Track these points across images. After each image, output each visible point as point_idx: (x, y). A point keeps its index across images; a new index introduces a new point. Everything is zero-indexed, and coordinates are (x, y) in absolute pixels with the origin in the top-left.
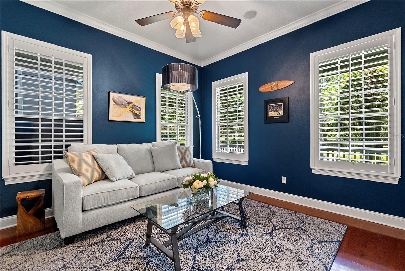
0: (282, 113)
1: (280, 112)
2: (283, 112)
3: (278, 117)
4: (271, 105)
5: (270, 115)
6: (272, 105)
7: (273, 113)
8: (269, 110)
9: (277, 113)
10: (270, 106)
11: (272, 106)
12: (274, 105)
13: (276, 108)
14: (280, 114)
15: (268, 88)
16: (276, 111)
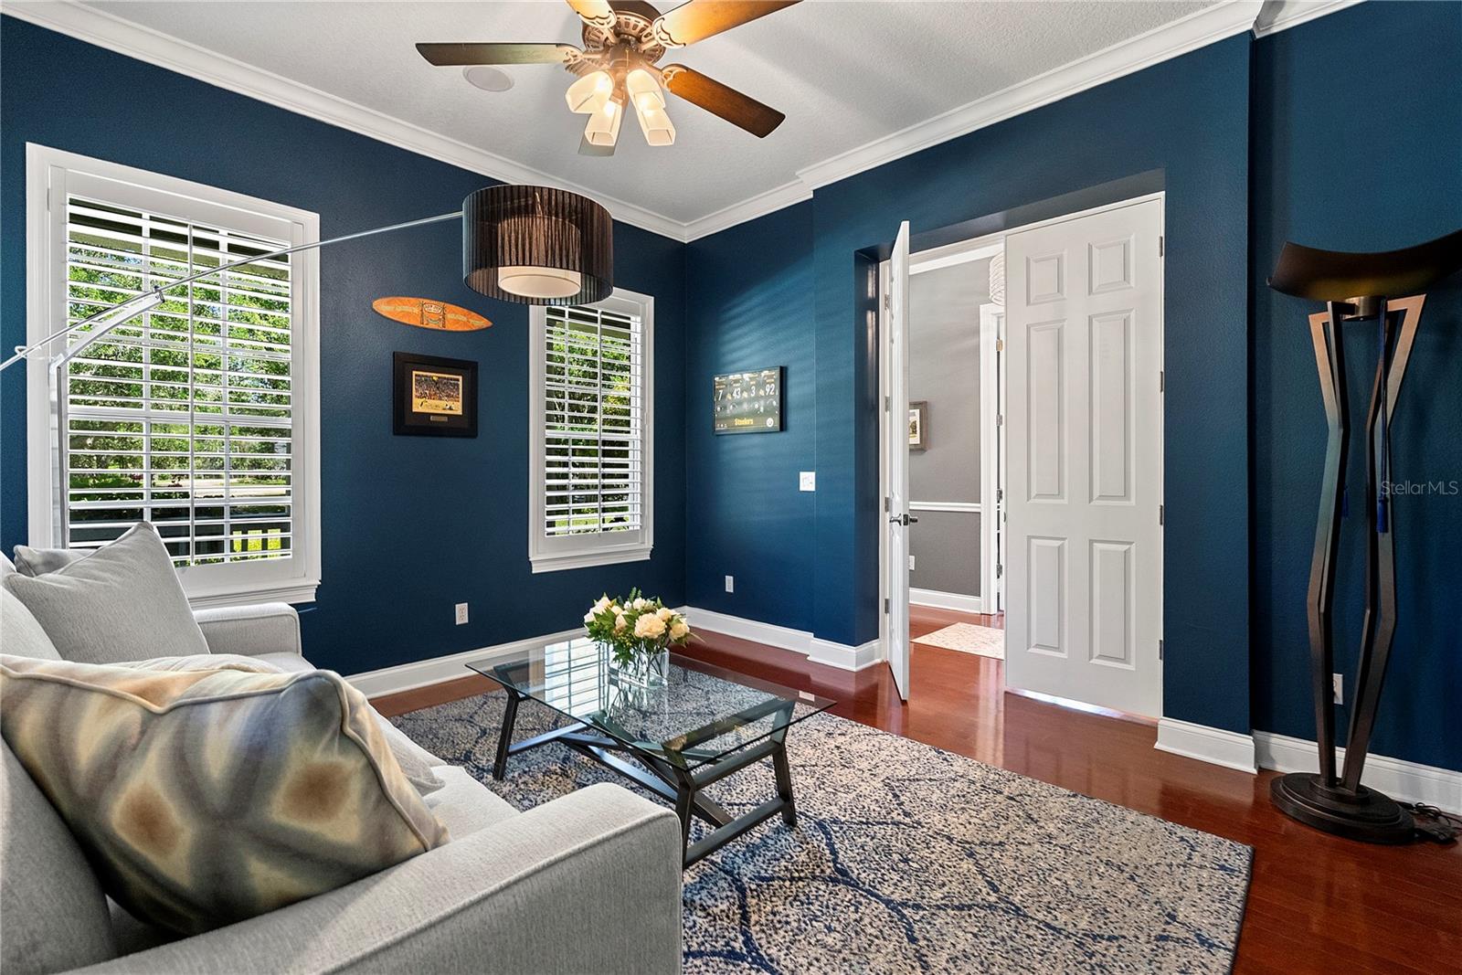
0: (457, 408)
1: (450, 404)
2: (460, 404)
3: (445, 419)
4: (423, 376)
5: (419, 405)
6: (427, 376)
7: (430, 401)
8: (414, 389)
9: (443, 403)
10: (416, 375)
11: (426, 380)
12: (430, 377)
13: (439, 389)
14: (450, 409)
15: (409, 314)
16: (440, 399)
